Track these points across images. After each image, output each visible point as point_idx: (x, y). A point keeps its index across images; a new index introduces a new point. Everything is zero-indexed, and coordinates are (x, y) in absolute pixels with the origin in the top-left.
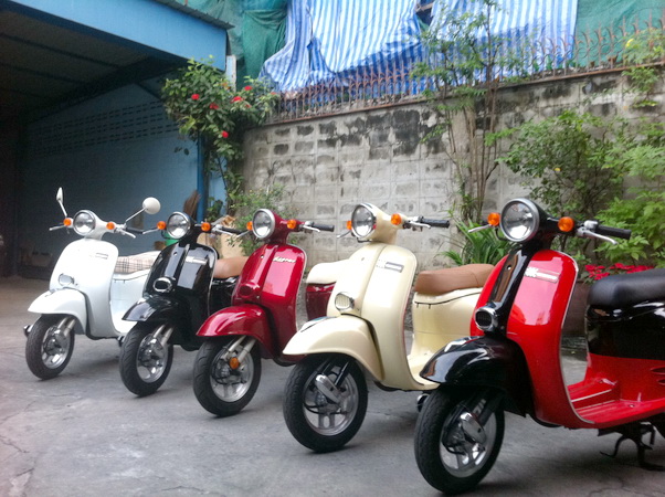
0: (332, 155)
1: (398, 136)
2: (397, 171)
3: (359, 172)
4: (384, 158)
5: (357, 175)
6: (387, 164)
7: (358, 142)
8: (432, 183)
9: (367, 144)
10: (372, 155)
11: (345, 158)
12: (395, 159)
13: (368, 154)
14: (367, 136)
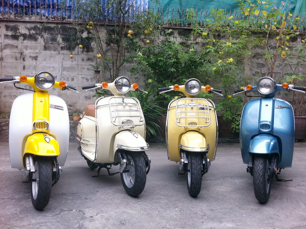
0: (16, 45)
1: (63, 40)
2: (63, 59)
3: (37, 57)
4: (54, 50)
5: (36, 58)
6: (56, 54)
7: (36, 39)
8: (86, 67)
9: (42, 41)
10: (46, 48)
11: (26, 47)
12: (62, 52)
13: (43, 47)
14: (42, 36)
